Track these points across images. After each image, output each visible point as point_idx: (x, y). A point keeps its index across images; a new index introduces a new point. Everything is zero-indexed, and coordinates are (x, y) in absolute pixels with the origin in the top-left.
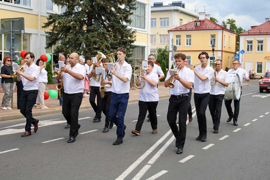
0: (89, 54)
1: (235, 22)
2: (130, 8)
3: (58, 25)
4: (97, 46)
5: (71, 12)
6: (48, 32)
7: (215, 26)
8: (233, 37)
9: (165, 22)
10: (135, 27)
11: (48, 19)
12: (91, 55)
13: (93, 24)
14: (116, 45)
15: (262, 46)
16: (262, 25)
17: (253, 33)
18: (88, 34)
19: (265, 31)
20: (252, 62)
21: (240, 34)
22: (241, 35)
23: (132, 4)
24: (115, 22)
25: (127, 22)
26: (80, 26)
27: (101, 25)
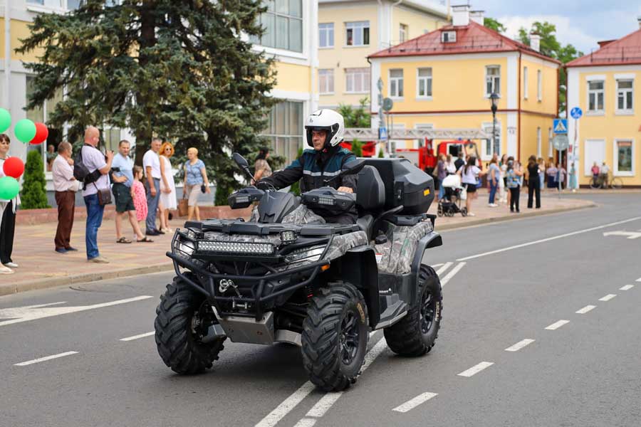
0: (146, 125)
1: (555, 30)
3: (58, 45)
4: (169, 101)
5: (94, 7)
6: (31, 64)
7: (500, 43)
8: (550, 72)
10: (275, 48)
11: (30, 27)
12: (153, 125)
13: (155, 41)
14: (222, 98)
15: (629, 95)
17: (605, 59)
18: (144, 69)
19: (638, 55)
20: (603, 140)
21: (567, 64)
22: (570, 66)
24: (218, 33)
25: (251, 33)
26: (121, 48)
27: (179, 43)
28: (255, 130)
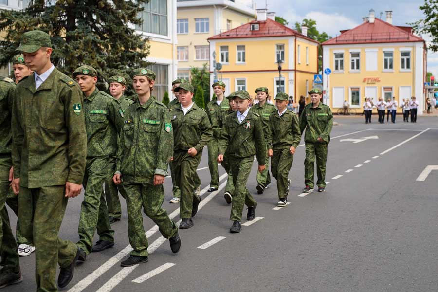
1: (316, 24)
3: (16, 29)
5: (37, 7)
7: (284, 31)
8: (313, 48)
9: (202, 24)
10: (151, 32)
13: (76, 27)
14: (116, 62)
15: (358, 61)
16: (357, 28)
17: (344, 40)
18: (68, 44)
19: (362, 38)
20: (343, 87)
21: (323, 43)
22: (324, 45)
24: (114, 23)
25: (134, 23)
26: (55, 31)
27: (90, 29)
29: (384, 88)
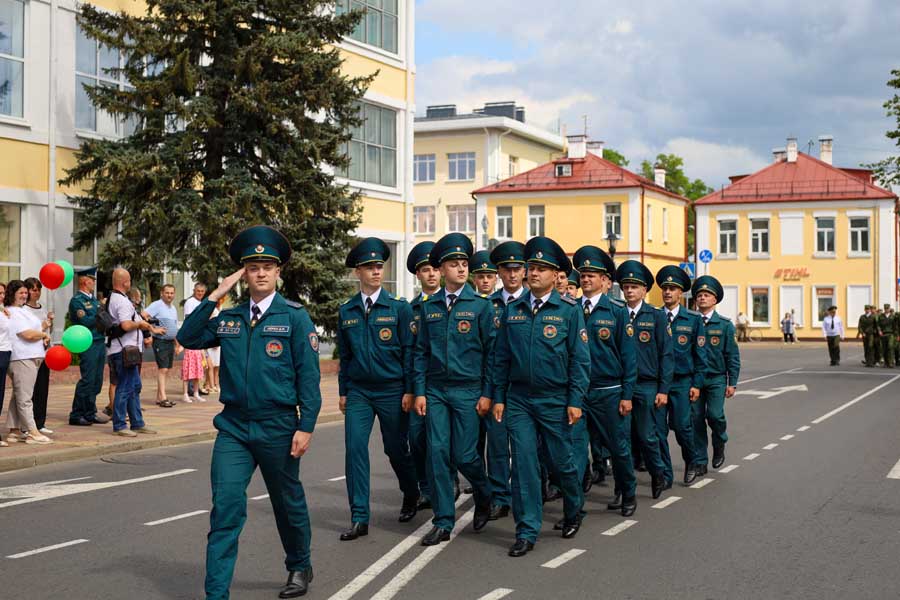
0: (210, 268)
1: (682, 164)
2: (343, 121)
3: (109, 176)
5: (151, 133)
6: (78, 199)
7: (621, 178)
8: (677, 211)
9: (462, 165)
10: (365, 181)
11: (77, 155)
12: (218, 268)
13: (223, 172)
14: (298, 238)
15: (765, 236)
16: (764, 171)
17: (737, 196)
18: (208, 203)
19: (772, 192)
20: (736, 286)
21: (695, 202)
22: (699, 204)
23: (348, 109)
24: (294, 164)
25: (333, 164)
26: (183, 180)
27: (250, 175)
28: (336, 274)
29: (818, 289)
